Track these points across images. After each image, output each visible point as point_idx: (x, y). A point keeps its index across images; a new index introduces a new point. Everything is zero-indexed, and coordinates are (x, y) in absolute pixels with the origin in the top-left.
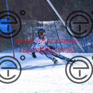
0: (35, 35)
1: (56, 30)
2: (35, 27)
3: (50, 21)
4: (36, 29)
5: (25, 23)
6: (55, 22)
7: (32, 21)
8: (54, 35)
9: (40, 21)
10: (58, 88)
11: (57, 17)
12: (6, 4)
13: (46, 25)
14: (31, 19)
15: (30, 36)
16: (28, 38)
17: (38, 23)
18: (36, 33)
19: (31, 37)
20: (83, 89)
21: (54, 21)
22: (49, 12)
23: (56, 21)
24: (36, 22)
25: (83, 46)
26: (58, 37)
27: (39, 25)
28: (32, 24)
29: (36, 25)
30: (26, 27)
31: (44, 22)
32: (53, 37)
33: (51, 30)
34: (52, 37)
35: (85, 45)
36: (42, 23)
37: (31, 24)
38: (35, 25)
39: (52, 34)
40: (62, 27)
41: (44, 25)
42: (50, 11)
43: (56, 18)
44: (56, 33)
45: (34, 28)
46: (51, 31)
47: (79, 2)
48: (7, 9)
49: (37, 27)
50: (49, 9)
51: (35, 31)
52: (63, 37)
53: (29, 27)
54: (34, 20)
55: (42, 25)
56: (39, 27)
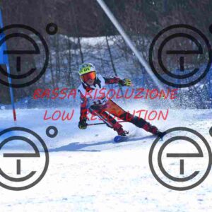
0: (62, 68)
1: (111, 56)
2: (63, 51)
4: (65, 55)
6: (108, 38)
7: (55, 37)
8: (105, 69)
9: (74, 37)
11: (112, 27)
13: (89, 47)
15: (52, 71)
16: (47, 76)
17: (69, 41)
18: (64, 65)
19: (55, 73)
21: (105, 37)
22: (95, 17)
23: (111, 37)
24: (65, 40)
26: (114, 74)
27: (70, 45)
28: (57, 43)
29: (65, 47)
31: (84, 40)
32: (104, 72)
33: (98, 57)
36: (79, 41)
37: (54, 43)
38: (62, 45)
39: (102, 66)
40: (123, 51)
42: (96, 15)
43: (110, 29)
44: (110, 63)
45: (60, 53)
46: (99, 59)
49: (68, 51)
50: (93, 8)
51: (62, 59)
52: (127, 72)
54: (61, 36)
55: (78, 46)
56: (73, 51)
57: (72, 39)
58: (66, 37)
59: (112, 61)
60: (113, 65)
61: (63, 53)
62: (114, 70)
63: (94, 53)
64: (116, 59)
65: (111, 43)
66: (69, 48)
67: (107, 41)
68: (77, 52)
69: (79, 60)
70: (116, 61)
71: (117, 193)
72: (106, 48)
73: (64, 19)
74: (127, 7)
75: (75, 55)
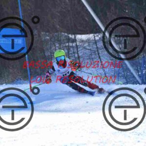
1: (97, 48)
2: (64, 44)
3: (88, 35)
4: (66, 46)
5: (48, 38)
6: (95, 35)
7: (58, 35)
8: (93, 57)
9: (72, 34)
10: (100, 140)
11: (98, 27)
12: (17, 8)
13: (82, 41)
14: (57, 31)
17: (68, 37)
20: (139, 142)
21: (93, 34)
22: (86, 21)
23: (97, 34)
24: (66, 36)
25: (140, 73)
26: (99, 60)
27: (69, 40)
28: (60, 39)
29: (66, 41)
30: (50, 43)
31: (79, 37)
32: (92, 58)
34: (90, 59)
35: (142, 72)
36: (75, 37)
37: (58, 38)
38: (63, 40)
39: (91, 55)
41: (77, 40)
42: (87, 19)
44: (97, 52)
45: (62, 45)
46: (89, 49)
47: (133, 4)
48: (20, 16)
49: (67, 44)
50: (85, 15)
53: (54, 44)
54: (63, 33)
55: (74, 41)
56: (71, 44)
57: (70, 36)
58: (66, 34)
59: (98, 51)
60: (99, 54)
61: (64, 45)
62: (99, 57)
63: (85, 45)
64: (101, 49)
65: (97, 38)
66: (68, 42)
67: (95, 37)
68: (74, 44)
69: (75, 50)
70: (101, 51)
71: (101, 143)
72: (94, 42)
73: (65, 22)
74: (108, 14)
75: (73, 47)
